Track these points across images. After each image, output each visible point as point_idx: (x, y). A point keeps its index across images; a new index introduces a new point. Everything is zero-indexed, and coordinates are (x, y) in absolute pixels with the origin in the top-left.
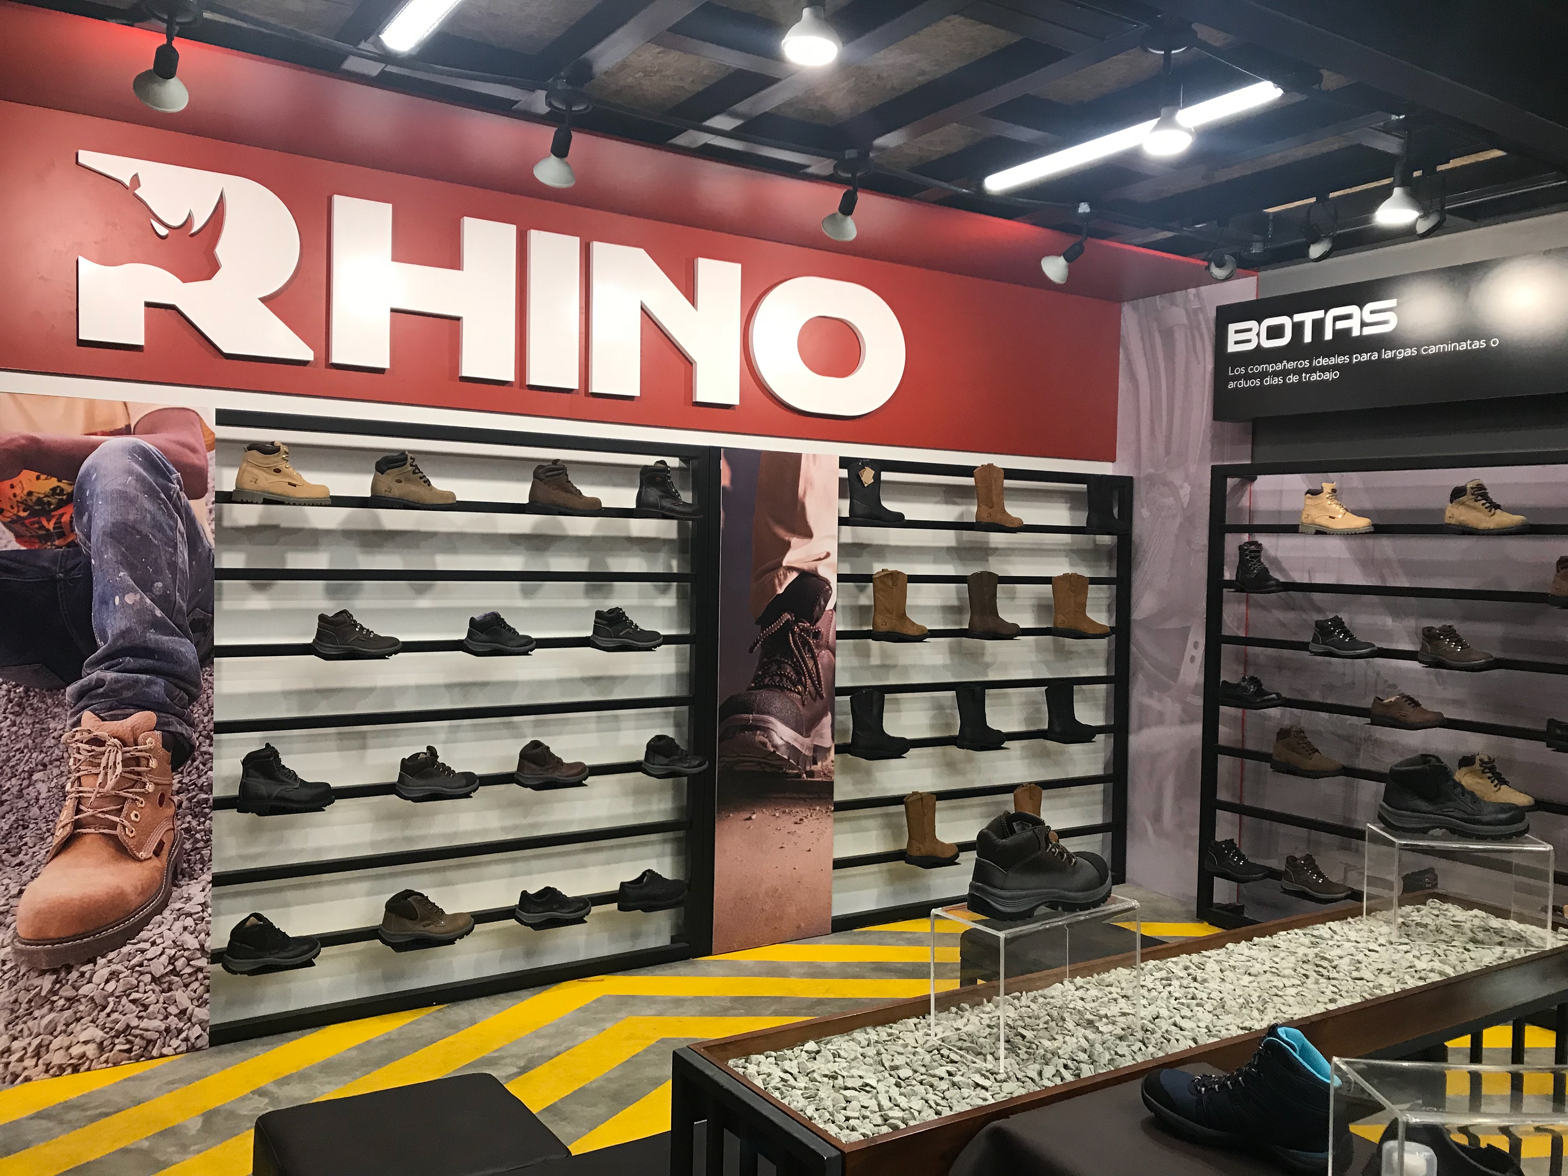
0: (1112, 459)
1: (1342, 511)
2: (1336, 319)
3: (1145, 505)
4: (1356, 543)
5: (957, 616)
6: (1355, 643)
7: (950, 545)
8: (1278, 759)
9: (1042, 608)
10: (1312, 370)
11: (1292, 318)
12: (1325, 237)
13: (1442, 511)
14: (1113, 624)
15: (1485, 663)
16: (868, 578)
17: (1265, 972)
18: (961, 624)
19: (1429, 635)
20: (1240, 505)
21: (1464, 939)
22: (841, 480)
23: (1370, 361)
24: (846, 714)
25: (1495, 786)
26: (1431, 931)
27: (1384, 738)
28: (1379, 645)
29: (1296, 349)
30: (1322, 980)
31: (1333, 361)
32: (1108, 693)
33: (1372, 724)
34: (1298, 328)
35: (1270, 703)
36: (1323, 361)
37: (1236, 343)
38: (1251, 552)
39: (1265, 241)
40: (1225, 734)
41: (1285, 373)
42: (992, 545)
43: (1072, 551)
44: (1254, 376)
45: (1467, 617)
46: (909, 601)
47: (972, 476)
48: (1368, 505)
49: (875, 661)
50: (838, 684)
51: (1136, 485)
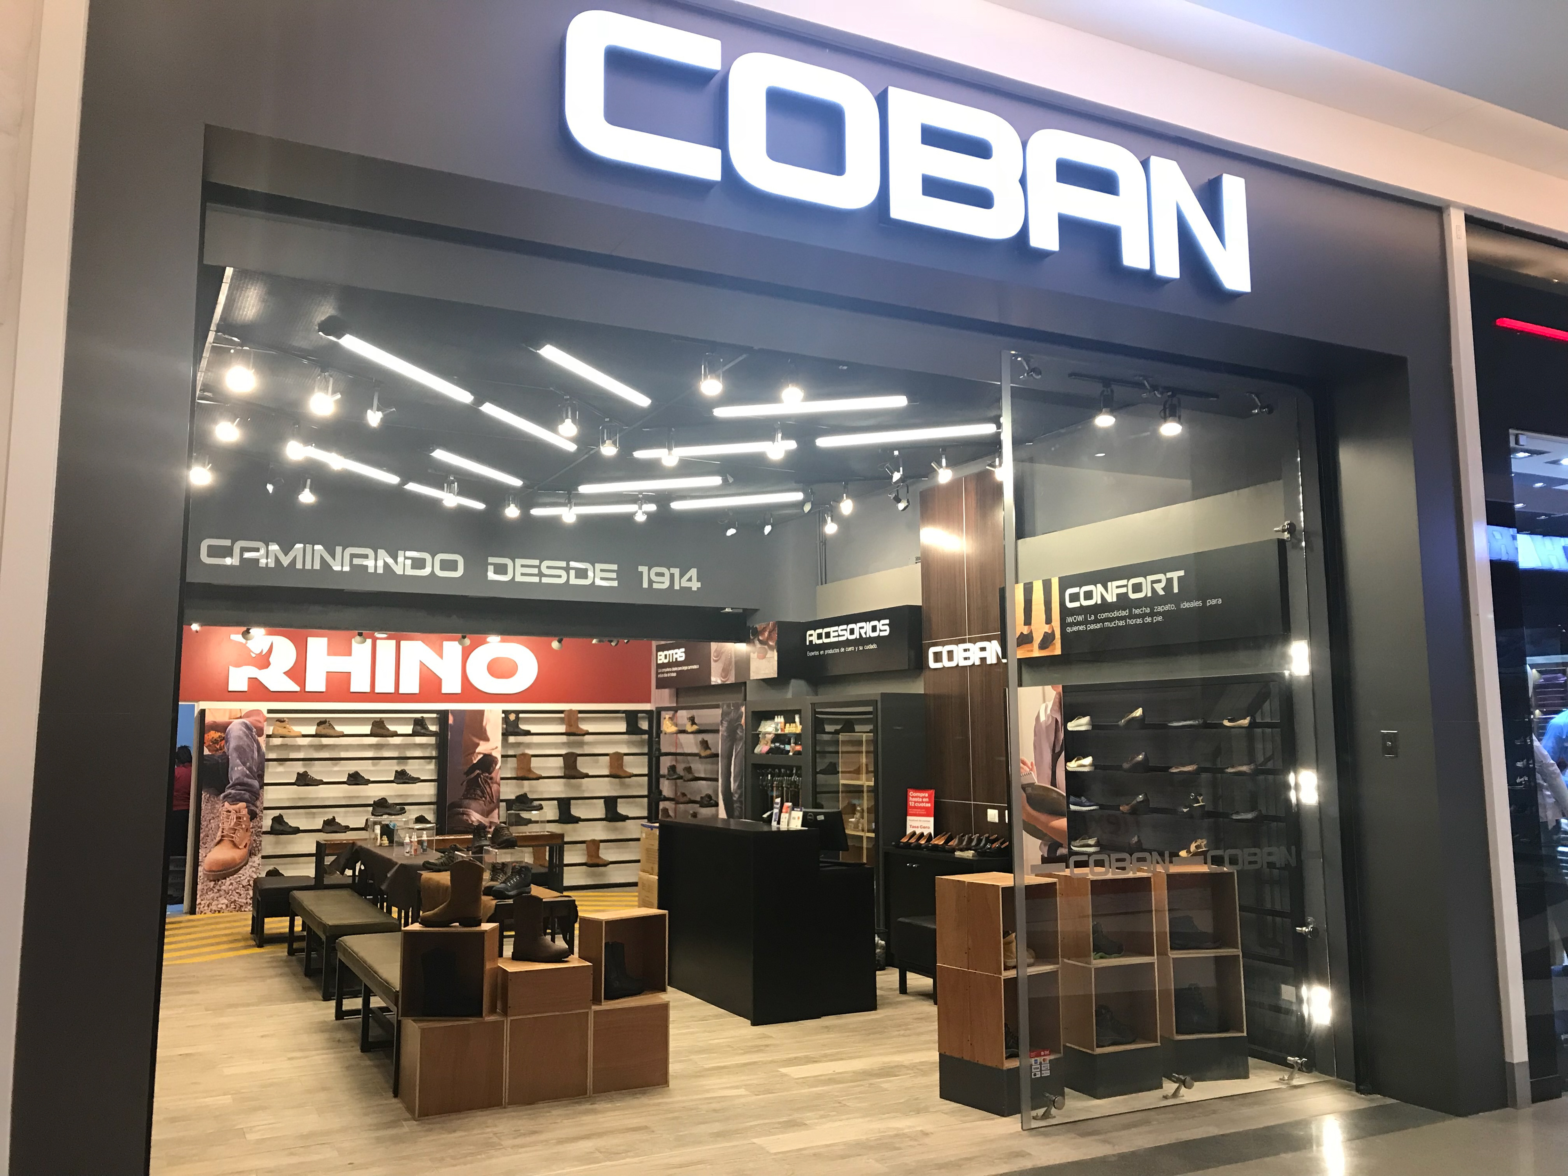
5: (559, 770)
9: (605, 766)
14: (646, 772)
16: (514, 756)
18: (561, 773)
22: (502, 718)
32: (647, 802)
46: (534, 765)
47: (560, 713)
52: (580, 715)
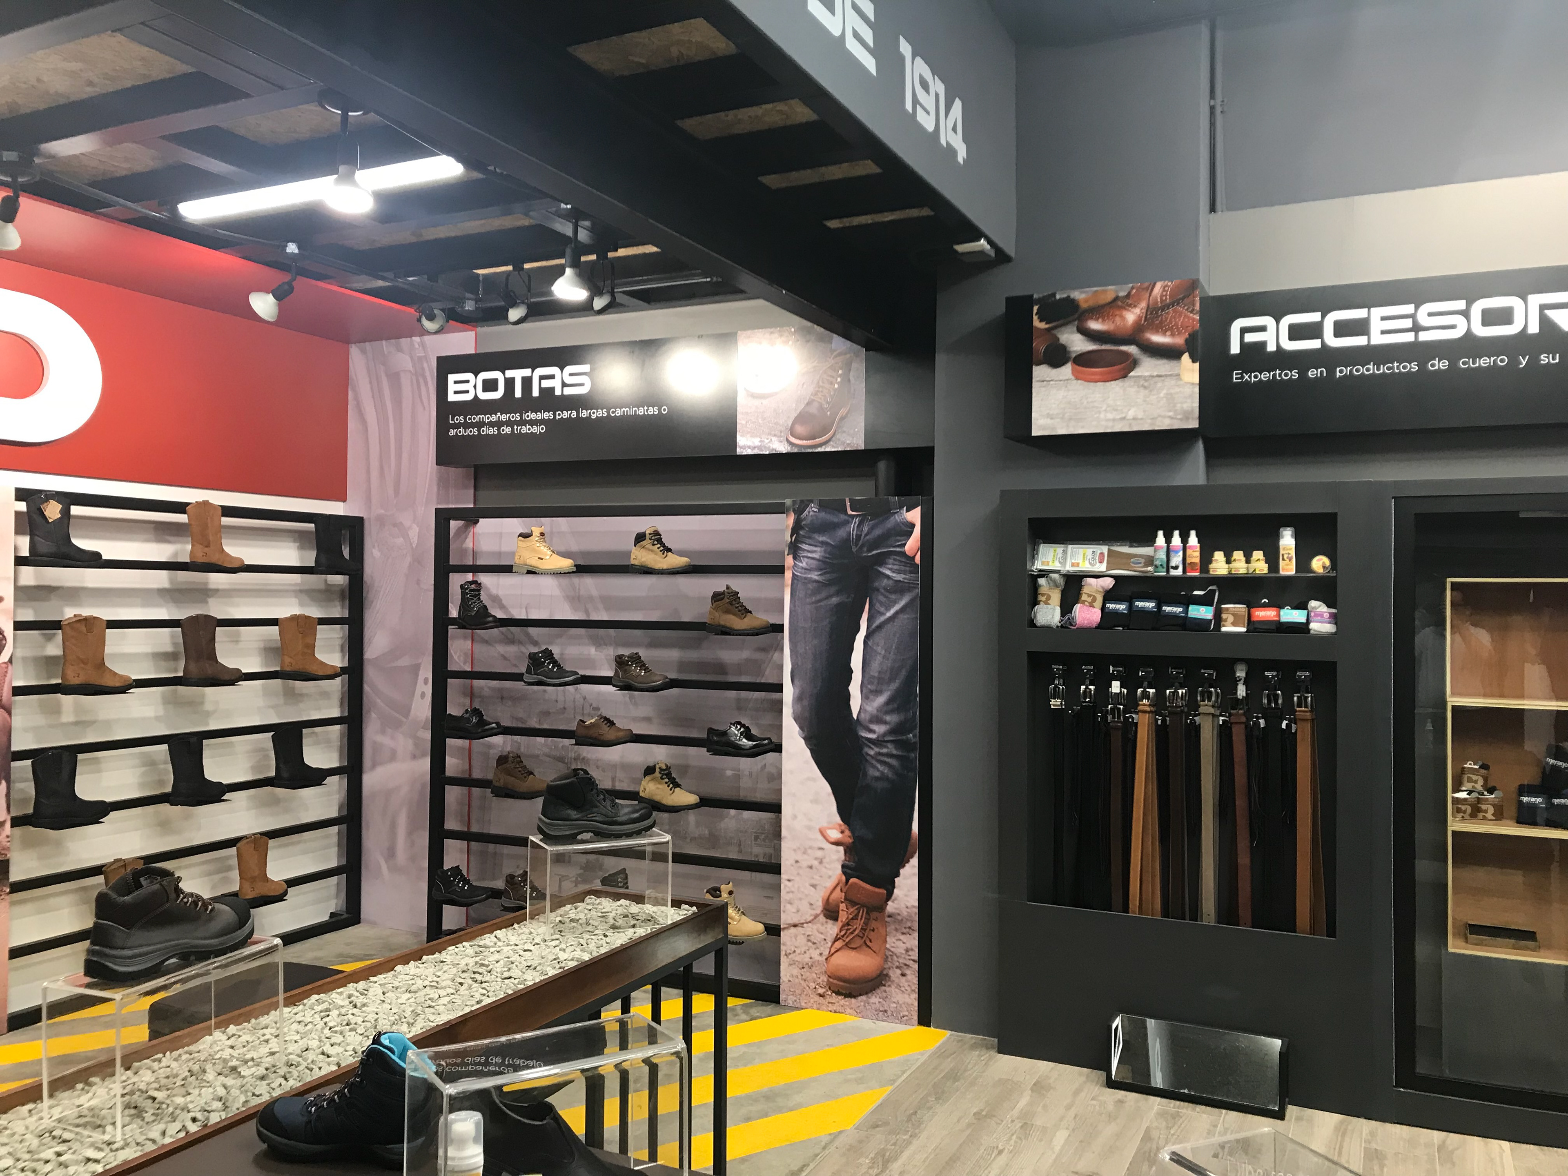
0: (344, 500)
1: (549, 553)
2: (542, 378)
3: (376, 545)
4: (565, 581)
5: (172, 663)
6: (562, 672)
7: (160, 586)
8: (497, 784)
9: (269, 651)
10: (522, 423)
11: (504, 374)
12: (523, 303)
13: (628, 554)
14: (346, 664)
15: (662, 684)
16: (56, 625)
17: (425, 987)
18: (176, 671)
19: (620, 662)
20: (464, 546)
21: (607, 926)
22: (18, 514)
23: (570, 418)
24: (26, 780)
25: (671, 790)
26: (581, 924)
27: (589, 756)
28: (582, 672)
29: (508, 403)
30: (475, 985)
31: (539, 416)
32: (342, 735)
33: (576, 744)
34: (510, 383)
35: (489, 732)
36: (532, 416)
37: (456, 392)
38: (472, 590)
39: (477, 301)
40: (453, 765)
41: (499, 424)
42: (212, 586)
43: (301, 591)
44: (472, 425)
45: (652, 645)
46: (107, 650)
47: (185, 513)
48: (574, 548)
49: (68, 717)
50: (15, 748)
51: (366, 525)
52: (226, 521)
